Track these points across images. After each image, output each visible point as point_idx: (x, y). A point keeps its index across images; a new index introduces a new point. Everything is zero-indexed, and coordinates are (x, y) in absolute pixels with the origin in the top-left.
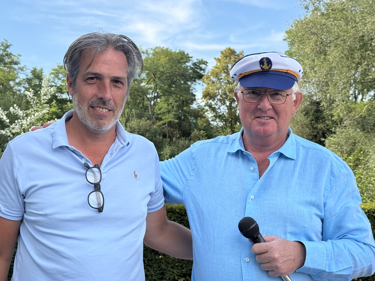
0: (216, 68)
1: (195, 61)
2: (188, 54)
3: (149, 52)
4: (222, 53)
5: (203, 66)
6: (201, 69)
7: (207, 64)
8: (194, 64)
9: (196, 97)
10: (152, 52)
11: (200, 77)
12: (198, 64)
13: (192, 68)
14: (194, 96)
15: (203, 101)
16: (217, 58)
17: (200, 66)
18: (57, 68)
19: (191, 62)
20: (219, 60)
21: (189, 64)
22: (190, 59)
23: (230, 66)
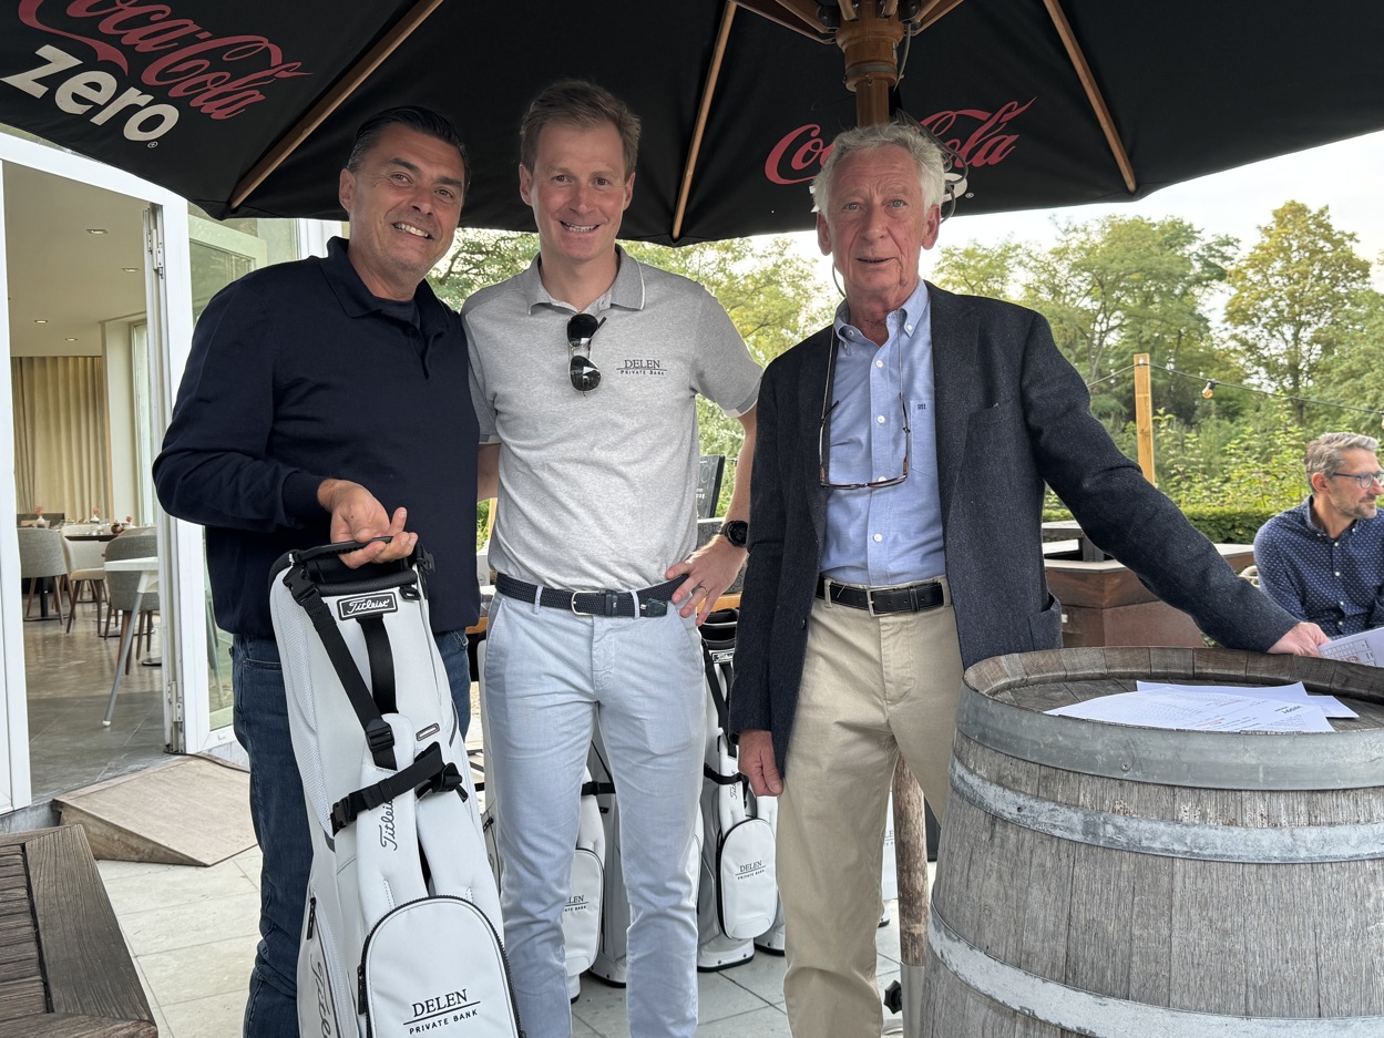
0: (1262, 248)
1: (1209, 240)
2: (1190, 226)
3: (1089, 229)
4: (1276, 214)
5: (1228, 250)
6: (1225, 258)
7: (1240, 245)
8: (1210, 248)
9: (1209, 324)
10: (1097, 227)
11: (1221, 275)
12: (1216, 248)
13: (1200, 258)
14: (1207, 320)
15: (1226, 329)
16: (1263, 226)
17: (1223, 249)
19: (1198, 242)
20: (1267, 231)
21: (1193, 248)
22: (1196, 235)
23: (1295, 244)
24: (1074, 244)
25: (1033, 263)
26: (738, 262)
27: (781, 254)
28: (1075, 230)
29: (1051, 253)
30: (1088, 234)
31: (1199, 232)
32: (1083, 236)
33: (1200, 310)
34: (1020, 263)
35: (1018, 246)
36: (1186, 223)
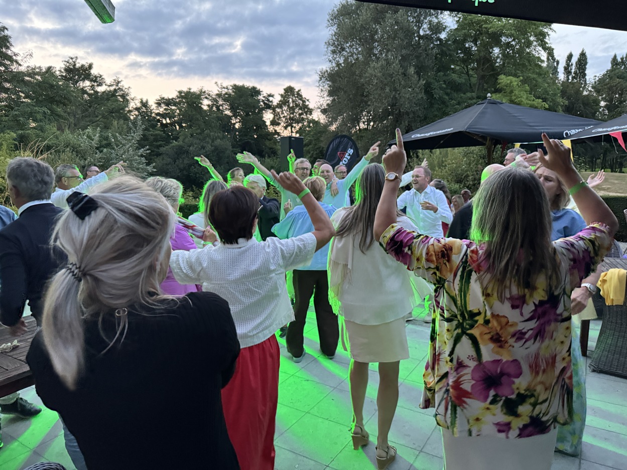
0: (280, 101)
1: (265, 95)
2: (259, 89)
4: (285, 89)
5: (271, 99)
6: (270, 101)
7: (274, 97)
8: (264, 97)
9: (267, 124)
10: (231, 88)
11: (269, 107)
12: (267, 97)
13: (263, 101)
14: (265, 122)
15: (271, 127)
16: (281, 94)
17: (269, 98)
18: (160, 99)
19: (262, 95)
20: (282, 96)
21: (261, 97)
24: (224, 93)
25: (210, 98)
26: (100, 87)
27: (117, 86)
28: (224, 88)
29: (217, 95)
30: (228, 90)
31: (262, 92)
32: (226, 90)
33: (264, 119)
34: (206, 98)
35: (204, 92)
36: (258, 89)
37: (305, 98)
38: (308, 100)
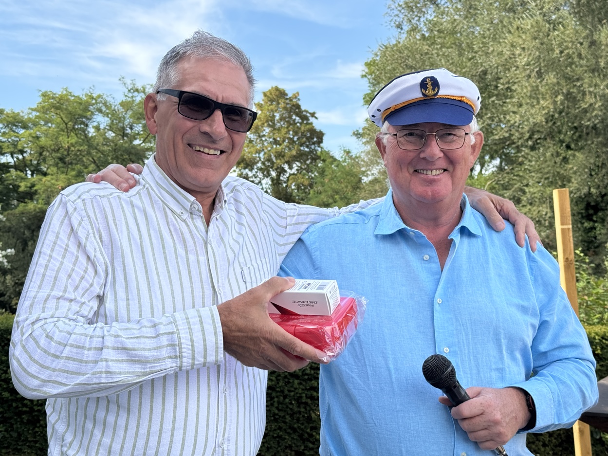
23: (277, 116)
37: (307, 112)
38: (313, 115)
